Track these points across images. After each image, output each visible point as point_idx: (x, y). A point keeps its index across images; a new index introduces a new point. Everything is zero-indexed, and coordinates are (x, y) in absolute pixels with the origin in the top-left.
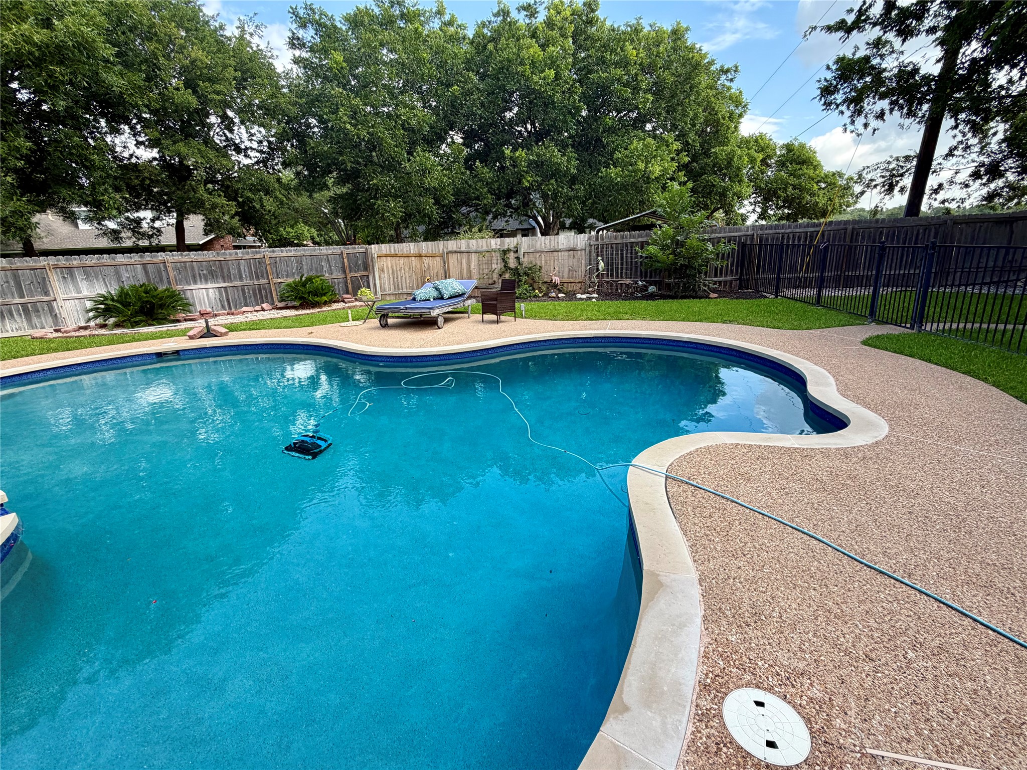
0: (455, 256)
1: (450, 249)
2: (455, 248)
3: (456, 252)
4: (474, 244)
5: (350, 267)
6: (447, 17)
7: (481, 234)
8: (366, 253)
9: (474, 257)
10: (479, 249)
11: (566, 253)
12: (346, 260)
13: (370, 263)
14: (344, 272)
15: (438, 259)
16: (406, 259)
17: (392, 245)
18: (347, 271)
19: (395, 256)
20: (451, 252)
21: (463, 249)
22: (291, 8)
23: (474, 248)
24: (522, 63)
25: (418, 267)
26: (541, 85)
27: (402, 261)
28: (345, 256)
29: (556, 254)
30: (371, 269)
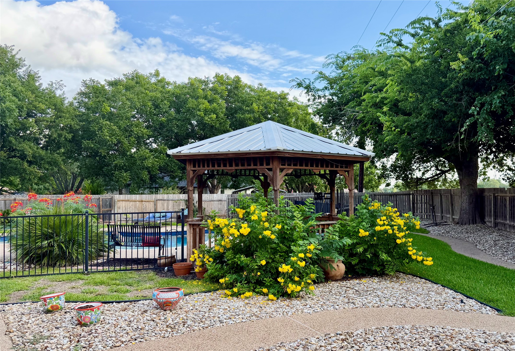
0: (161, 202)
1: (158, 198)
2: (161, 198)
3: (161, 200)
4: (171, 196)
5: (102, 206)
6: (160, 78)
7: (173, 191)
8: (111, 199)
9: (171, 203)
10: (174, 199)
11: (217, 202)
12: (101, 202)
13: (113, 204)
14: (99, 208)
15: (152, 203)
16: (134, 203)
17: (126, 195)
18: (101, 208)
19: (128, 201)
20: (159, 200)
21: (165, 198)
22: (83, 80)
23: (171, 198)
24: (199, 110)
25: (140, 206)
26: (209, 121)
27: (131, 203)
28: (101, 200)
29: (212, 202)
30: (114, 207)
